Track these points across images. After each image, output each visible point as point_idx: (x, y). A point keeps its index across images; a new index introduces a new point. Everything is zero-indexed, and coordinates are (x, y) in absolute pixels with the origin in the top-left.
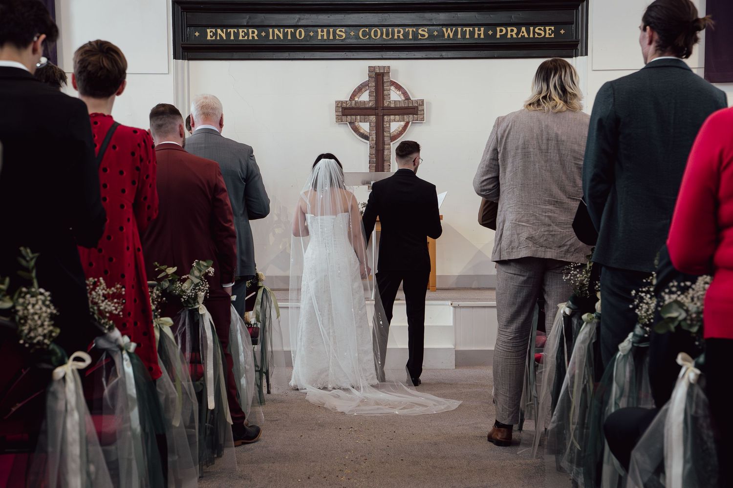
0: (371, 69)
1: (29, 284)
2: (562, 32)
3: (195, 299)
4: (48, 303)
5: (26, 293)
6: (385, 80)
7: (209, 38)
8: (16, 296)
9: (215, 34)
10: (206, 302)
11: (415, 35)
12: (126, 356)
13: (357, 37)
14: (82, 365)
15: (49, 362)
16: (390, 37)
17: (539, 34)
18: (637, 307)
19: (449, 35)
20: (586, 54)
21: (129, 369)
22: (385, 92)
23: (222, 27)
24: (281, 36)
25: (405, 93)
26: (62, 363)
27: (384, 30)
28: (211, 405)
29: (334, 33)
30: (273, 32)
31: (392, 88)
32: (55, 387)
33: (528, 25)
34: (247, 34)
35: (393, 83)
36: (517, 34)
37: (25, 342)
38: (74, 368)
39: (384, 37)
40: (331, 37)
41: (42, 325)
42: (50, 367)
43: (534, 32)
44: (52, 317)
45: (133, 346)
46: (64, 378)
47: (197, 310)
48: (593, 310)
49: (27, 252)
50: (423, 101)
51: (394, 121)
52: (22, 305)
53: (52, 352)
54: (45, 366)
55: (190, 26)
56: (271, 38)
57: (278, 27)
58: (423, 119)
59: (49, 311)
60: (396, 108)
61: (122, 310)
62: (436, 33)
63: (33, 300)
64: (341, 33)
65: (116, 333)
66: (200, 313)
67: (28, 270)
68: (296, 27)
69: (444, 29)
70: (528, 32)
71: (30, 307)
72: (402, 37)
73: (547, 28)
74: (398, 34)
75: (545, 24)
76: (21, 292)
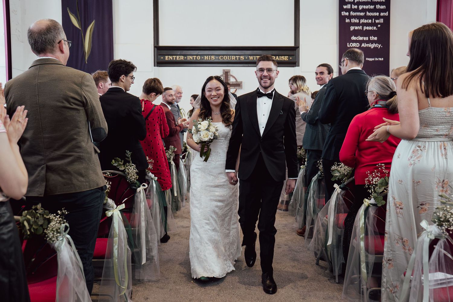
0: (224, 70)
1: (129, 162)
2: (291, 58)
3: (170, 159)
4: (135, 168)
5: (129, 165)
6: (229, 74)
7: (166, 59)
8: (125, 167)
9: (168, 58)
10: (174, 160)
11: (239, 58)
12: (154, 181)
13: (219, 59)
14: (145, 187)
15: (135, 186)
16: (231, 59)
17: (283, 59)
18: (319, 166)
19: (251, 59)
20: (299, 66)
21: (154, 185)
22: (229, 79)
23: (171, 55)
24: (192, 58)
25: (235, 79)
26: (139, 187)
27: (228, 56)
28: (176, 195)
29: (211, 58)
30: (189, 57)
31: (231, 77)
32: (137, 194)
33: (279, 55)
34: (180, 58)
35: (232, 76)
36: (275, 59)
37: (129, 181)
38: (143, 188)
39: (228, 59)
40: (210, 59)
41: (134, 176)
42: (136, 188)
43: (281, 58)
44: (136, 173)
45: (156, 178)
46: (140, 191)
47: (170, 162)
48: (304, 164)
49: (128, 152)
50: (242, 82)
51: (232, 88)
52: (127, 169)
53: (136, 183)
54: (134, 187)
55: (159, 55)
56: (188, 59)
57: (191, 55)
58: (242, 88)
59: (136, 171)
60: (232, 84)
61: (153, 167)
62: (246, 58)
63: (131, 168)
64: (213, 57)
65: (150, 174)
66: (171, 163)
67: (128, 158)
68: (197, 55)
69: (250, 57)
70: (279, 58)
71: (130, 170)
72: (235, 59)
73: (286, 57)
74: (233, 58)
75: (285, 55)
76: (127, 165)
